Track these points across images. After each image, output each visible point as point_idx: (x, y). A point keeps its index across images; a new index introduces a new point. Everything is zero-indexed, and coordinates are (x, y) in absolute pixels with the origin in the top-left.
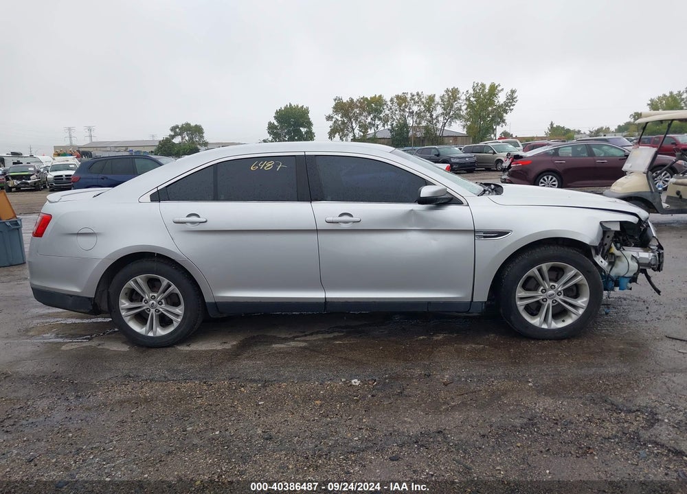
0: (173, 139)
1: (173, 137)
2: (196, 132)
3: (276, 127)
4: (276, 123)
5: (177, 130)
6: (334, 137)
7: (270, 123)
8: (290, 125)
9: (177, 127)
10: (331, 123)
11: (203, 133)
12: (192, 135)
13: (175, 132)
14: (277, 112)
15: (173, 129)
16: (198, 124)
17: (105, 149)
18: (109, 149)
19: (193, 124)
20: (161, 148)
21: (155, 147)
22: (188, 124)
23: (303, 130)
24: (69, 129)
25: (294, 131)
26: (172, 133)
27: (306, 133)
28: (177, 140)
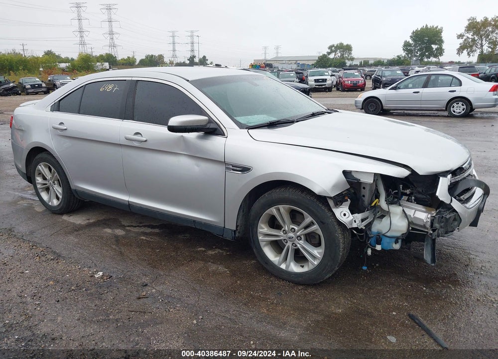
0: (329, 55)
1: (329, 53)
2: (347, 49)
3: (410, 45)
4: (411, 42)
5: (333, 48)
6: (462, 53)
7: (406, 42)
8: (423, 43)
9: (333, 46)
10: (461, 41)
11: (351, 50)
12: (343, 52)
13: (331, 50)
14: (413, 32)
15: (330, 47)
16: (349, 44)
17: (282, 62)
18: (284, 62)
19: (345, 44)
20: (319, 62)
21: (316, 61)
22: (341, 44)
23: (434, 47)
24: (265, 48)
25: (426, 48)
26: (329, 51)
27: (436, 49)
28: (332, 56)
